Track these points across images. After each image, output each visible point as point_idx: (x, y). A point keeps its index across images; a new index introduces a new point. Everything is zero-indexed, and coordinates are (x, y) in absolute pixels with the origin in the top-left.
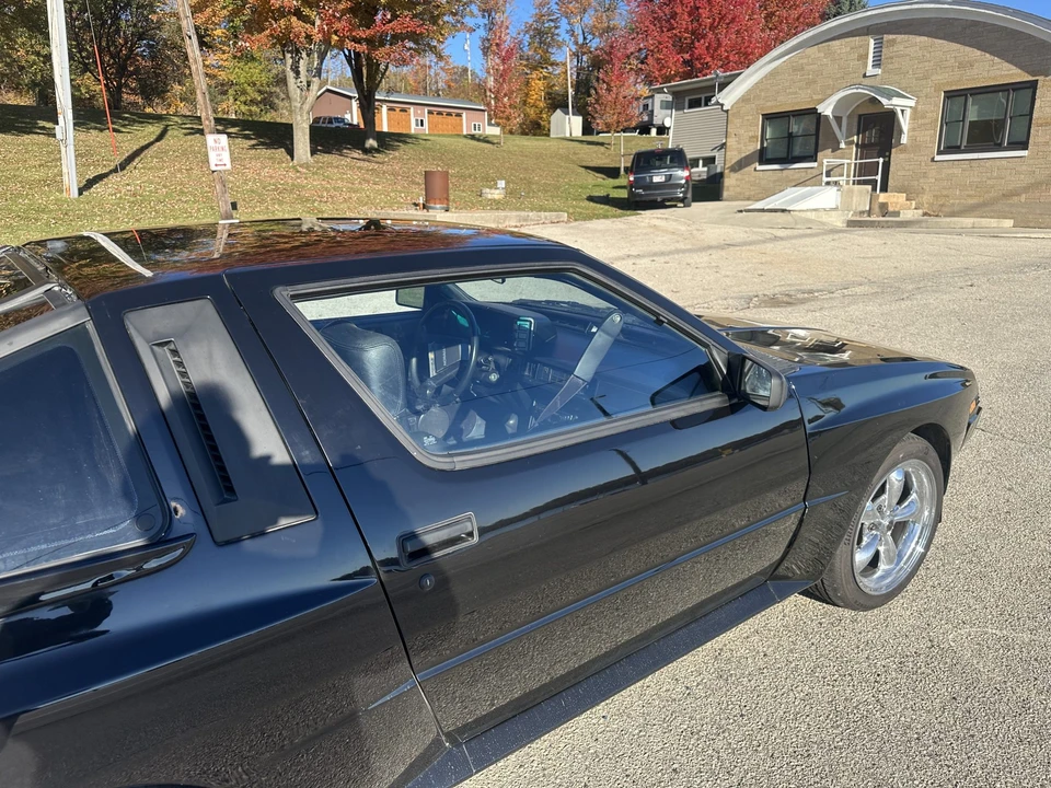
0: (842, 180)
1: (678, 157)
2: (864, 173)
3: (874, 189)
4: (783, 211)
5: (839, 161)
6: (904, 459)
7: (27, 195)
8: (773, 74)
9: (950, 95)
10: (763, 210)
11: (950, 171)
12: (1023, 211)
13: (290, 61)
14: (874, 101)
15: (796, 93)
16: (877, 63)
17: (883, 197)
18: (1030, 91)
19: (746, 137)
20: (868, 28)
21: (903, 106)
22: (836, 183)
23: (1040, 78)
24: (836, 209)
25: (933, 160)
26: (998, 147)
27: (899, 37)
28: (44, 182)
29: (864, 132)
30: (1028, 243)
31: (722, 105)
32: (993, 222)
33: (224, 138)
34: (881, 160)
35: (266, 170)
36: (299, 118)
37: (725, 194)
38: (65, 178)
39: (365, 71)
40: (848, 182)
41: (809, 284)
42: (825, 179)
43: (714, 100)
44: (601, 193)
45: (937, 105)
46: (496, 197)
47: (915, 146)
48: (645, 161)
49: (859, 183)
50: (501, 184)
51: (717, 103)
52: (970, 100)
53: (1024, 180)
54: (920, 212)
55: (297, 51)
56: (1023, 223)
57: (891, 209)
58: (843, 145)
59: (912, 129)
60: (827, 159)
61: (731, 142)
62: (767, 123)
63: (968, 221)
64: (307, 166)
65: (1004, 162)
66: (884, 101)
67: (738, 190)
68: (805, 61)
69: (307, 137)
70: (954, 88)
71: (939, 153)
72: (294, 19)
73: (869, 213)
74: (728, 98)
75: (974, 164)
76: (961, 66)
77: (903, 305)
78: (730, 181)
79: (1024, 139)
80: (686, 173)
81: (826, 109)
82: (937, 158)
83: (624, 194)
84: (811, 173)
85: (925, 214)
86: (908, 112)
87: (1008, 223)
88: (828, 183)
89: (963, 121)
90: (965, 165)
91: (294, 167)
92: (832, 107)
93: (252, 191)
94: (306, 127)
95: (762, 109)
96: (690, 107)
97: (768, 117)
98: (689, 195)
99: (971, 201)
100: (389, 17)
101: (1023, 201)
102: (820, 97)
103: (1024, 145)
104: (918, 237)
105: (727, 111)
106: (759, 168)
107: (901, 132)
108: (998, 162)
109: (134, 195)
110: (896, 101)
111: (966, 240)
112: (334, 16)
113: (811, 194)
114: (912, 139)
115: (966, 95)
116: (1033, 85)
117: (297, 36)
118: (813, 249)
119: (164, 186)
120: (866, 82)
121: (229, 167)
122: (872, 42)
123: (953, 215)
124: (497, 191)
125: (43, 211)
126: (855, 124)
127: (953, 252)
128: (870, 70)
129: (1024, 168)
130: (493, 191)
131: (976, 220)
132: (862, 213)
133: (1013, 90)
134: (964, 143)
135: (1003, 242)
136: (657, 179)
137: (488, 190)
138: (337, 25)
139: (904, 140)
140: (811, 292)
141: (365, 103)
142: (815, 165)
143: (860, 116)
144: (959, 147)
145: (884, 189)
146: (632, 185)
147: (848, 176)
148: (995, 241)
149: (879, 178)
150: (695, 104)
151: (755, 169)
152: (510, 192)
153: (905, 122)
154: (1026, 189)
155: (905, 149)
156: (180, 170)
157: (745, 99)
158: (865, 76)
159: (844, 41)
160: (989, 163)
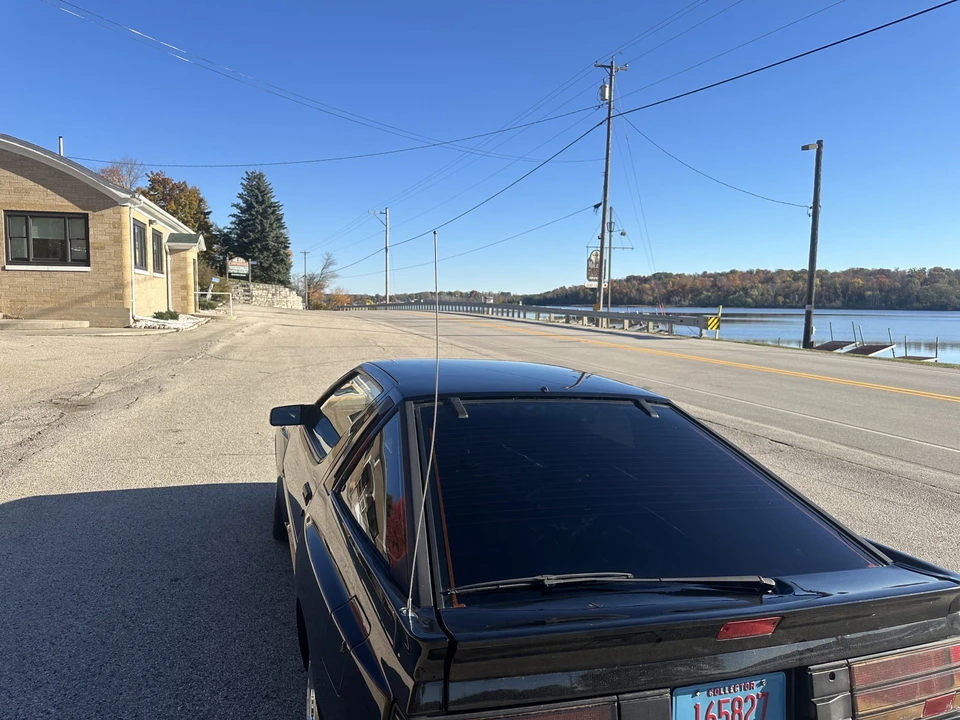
9: (10, 214)
11: (24, 280)
12: (96, 314)
18: (83, 221)
23: (90, 212)
25: (4, 269)
26: (63, 262)
32: (76, 324)
52: (31, 221)
53: (91, 290)
54: (2, 314)
56: (98, 324)
65: (72, 275)
70: (14, 209)
71: (8, 263)
75: (45, 274)
76: (16, 191)
79: (85, 258)
82: (8, 267)
85: (5, 317)
87: (86, 324)
89: (27, 237)
90: (37, 275)
99: (47, 306)
101: (94, 306)
103: (86, 263)
108: (67, 275)
115: (26, 216)
116: (85, 217)
123: (32, 317)
129: (90, 280)
131: (64, 322)
133: (69, 218)
134: (32, 257)
144: (27, 260)
154: (95, 296)
160: (59, 275)
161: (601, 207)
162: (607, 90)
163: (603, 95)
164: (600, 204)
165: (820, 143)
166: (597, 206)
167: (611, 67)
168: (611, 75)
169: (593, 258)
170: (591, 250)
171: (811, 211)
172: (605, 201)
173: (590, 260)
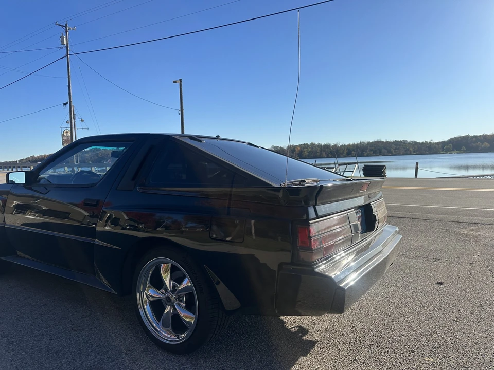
161: (68, 104)
162: (65, 39)
163: (63, 41)
164: (67, 103)
165: (180, 80)
166: (65, 104)
167: (66, 27)
168: (66, 31)
169: (65, 134)
170: (63, 129)
171: (180, 112)
172: (70, 102)
173: (63, 135)
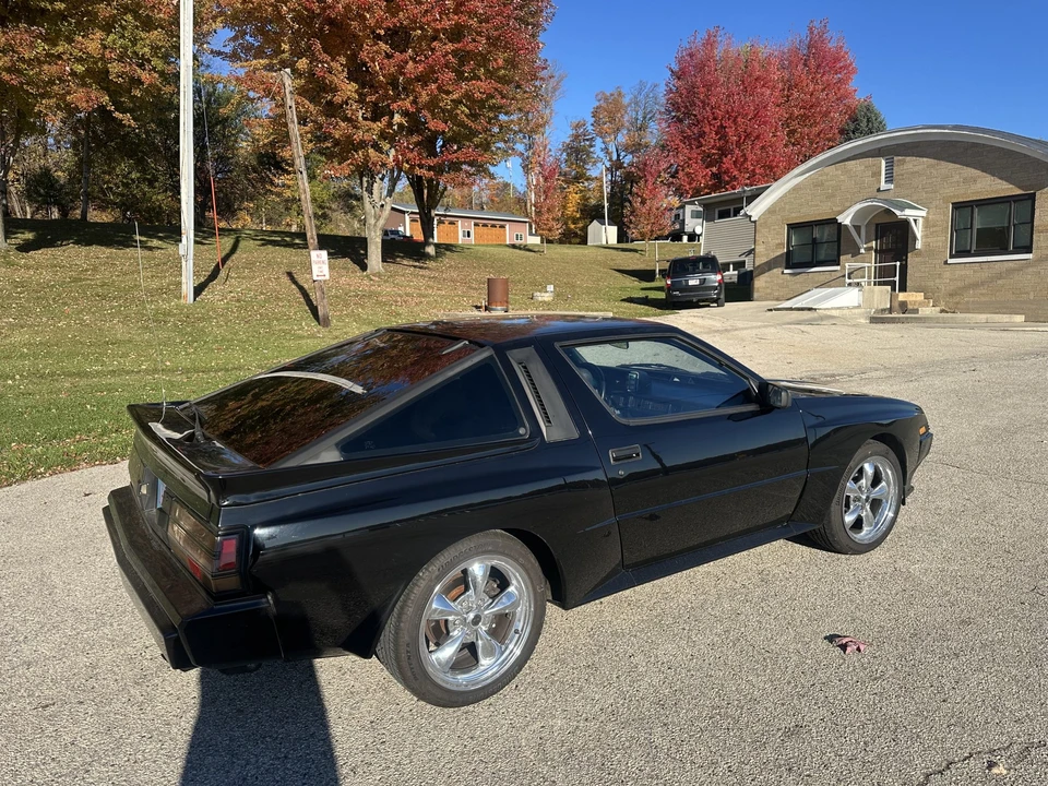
0: (863, 281)
1: (710, 263)
2: (883, 276)
3: (894, 289)
4: (810, 309)
5: (859, 265)
6: (871, 455)
7: (152, 301)
8: (796, 189)
9: (957, 206)
10: (791, 309)
11: (963, 273)
12: (1035, 307)
13: (365, 185)
14: (888, 212)
15: (817, 205)
16: (889, 179)
17: (902, 297)
18: (1030, 202)
19: (773, 243)
20: (879, 149)
21: (915, 216)
22: (858, 284)
23: (1037, 191)
24: (859, 307)
25: (946, 263)
26: (1005, 251)
27: (908, 159)
28: (160, 291)
29: (881, 238)
30: (1035, 336)
31: (750, 217)
32: (1005, 318)
33: (324, 254)
34: (898, 263)
35: (343, 279)
36: (373, 234)
37: (756, 295)
38: (184, 287)
39: (426, 191)
40: (869, 284)
41: (832, 369)
42: (848, 281)
43: (742, 212)
44: (642, 294)
45: (945, 215)
46: (546, 299)
47: (930, 251)
48: (680, 267)
49: (880, 284)
50: (550, 288)
51: (746, 215)
52: (976, 210)
53: (1031, 280)
54: (938, 309)
55: (373, 177)
56: (1033, 318)
57: (910, 307)
58: (862, 251)
59: (925, 236)
60: (848, 264)
61: (760, 249)
62: (792, 232)
63: (982, 317)
64: (379, 275)
65: (1010, 264)
66: (898, 212)
67: (769, 291)
68: (825, 177)
69: (380, 250)
70: (962, 200)
71: (952, 257)
72: (371, 151)
73: (890, 310)
74: (756, 210)
75: (984, 266)
76: (966, 181)
77: (911, 385)
78: (760, 283)
79: (1028, 244)
80: (719, 277)
81: (846, 219)
82: (950, 261)
83: (662, 295)
84: (834, 275)
85: (942, 311)
86: (920, 221)
87: (1020, 318)
88: (850, 284)
89: (971, 228)
90: (977, 267)
91: (367, 276)
92: (850, 218)
93: (337, 297)
94: (379, 240)
95: (787, 220)
96: (720, 218)
97: (791, 227)
98: (722, 296)
99: (984, 299)
100: (455, 148)
101: (1032, 298)
102: (840, 209)
103: (1028, 250)
104: (933, 331)
105: (755, 222)
106: (786, 271)
107: (915, 238)
108: (1006, 264)
109: (238, 301)
110: (908, 212)
111: (977, 333)
112: (408, 148)
113: (835, 295)
114: (927, 245)
115: (972, 207)
116: (1032, 197)
117: (375, 164)
118: (837, 342)
119: (262, 293)
120: (881, 196)
121: (327, 277)
122: (883, 162)
123: (968, 311)
124: (548, 294)
125: (169, 315)
126: (873, 232)
127: (963, 343)
128: (883, 186)
129: (1030, 269)
130: (543, 294)
131: (989, 316)
132: (883, 310)
133: (1015, 202)
134: (974, 248)
135: (1010, 335)
136: (692, 283)
137: (538, 294)
138: (410, 155)
139: (919, 245)
140: (833, 376)
141: (425, 220)
142: (838, 268)
143: (877, 225)
144: (969, 251)
145: (903, 288)
146: (669, 289)
147: (869, 277)
148: (1004, 334)
149: (897, 279)
150: (724, 215)
151: (783, 273)
152: (557, 295)
153: (918, 231)
154: (1033, 288)
155: (920, 253)
156: (269, 279)
157: (771, 211)
158: (879, 190)
159: (858, 161)
160: (998, 265)
